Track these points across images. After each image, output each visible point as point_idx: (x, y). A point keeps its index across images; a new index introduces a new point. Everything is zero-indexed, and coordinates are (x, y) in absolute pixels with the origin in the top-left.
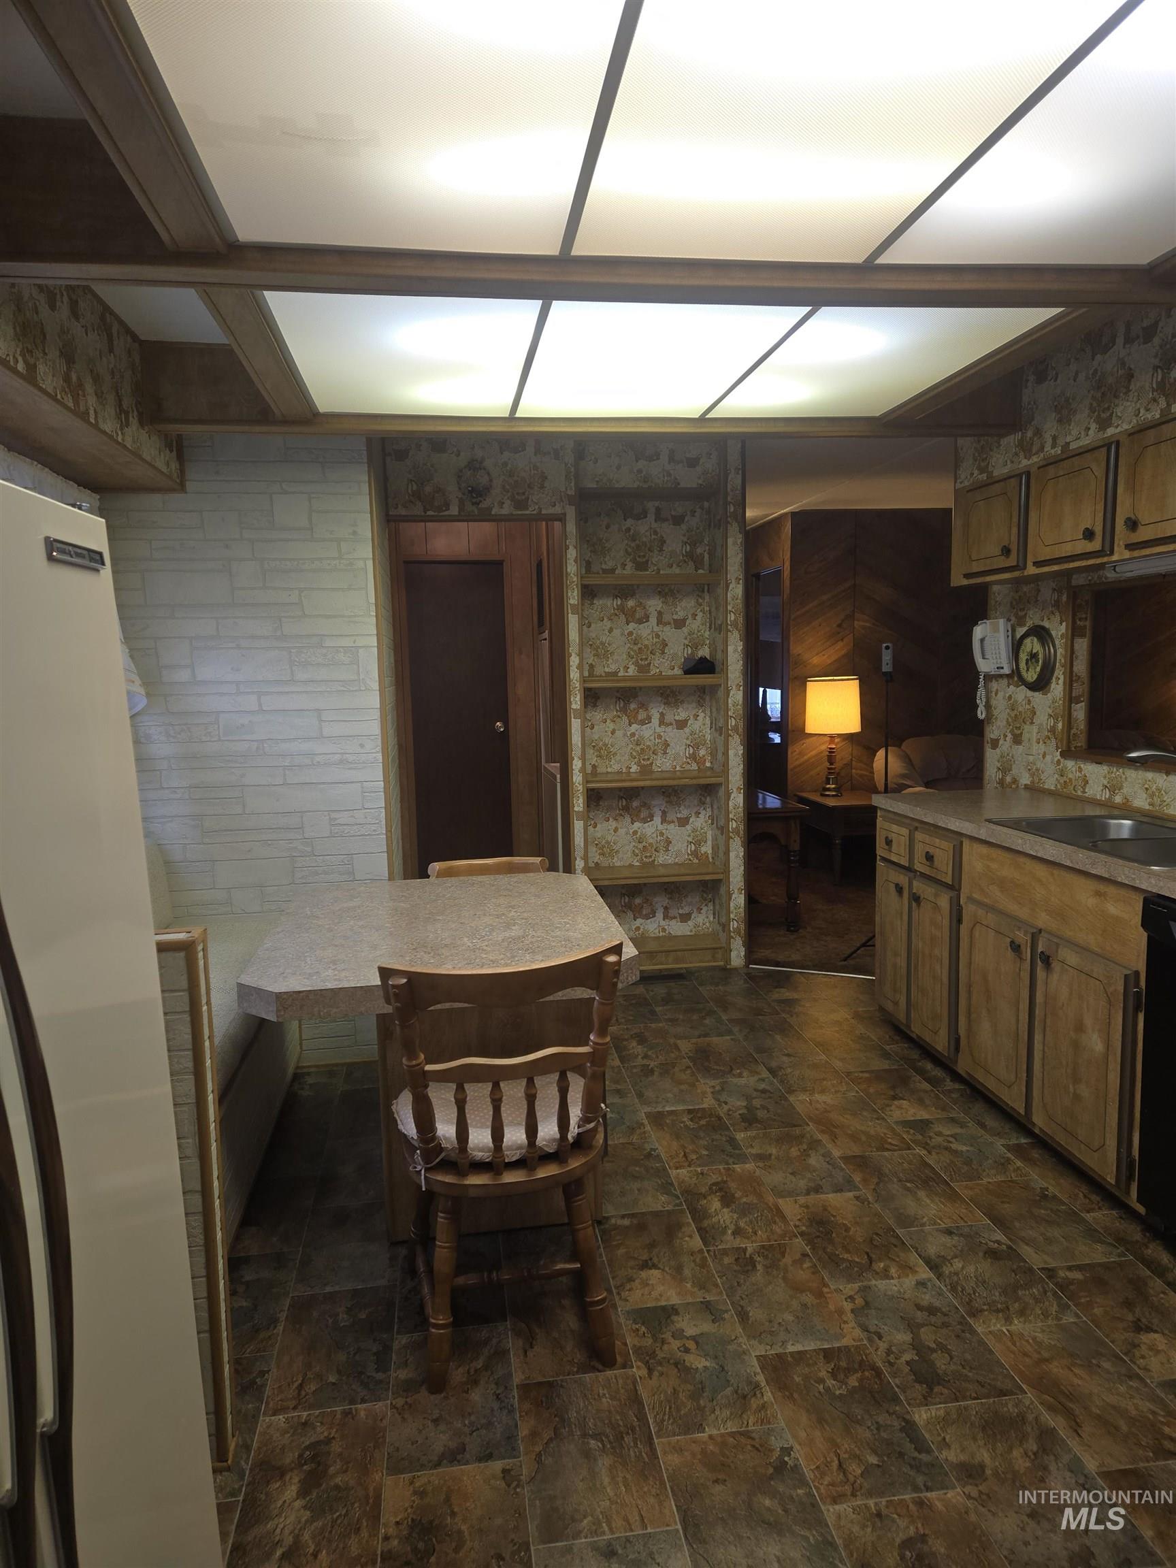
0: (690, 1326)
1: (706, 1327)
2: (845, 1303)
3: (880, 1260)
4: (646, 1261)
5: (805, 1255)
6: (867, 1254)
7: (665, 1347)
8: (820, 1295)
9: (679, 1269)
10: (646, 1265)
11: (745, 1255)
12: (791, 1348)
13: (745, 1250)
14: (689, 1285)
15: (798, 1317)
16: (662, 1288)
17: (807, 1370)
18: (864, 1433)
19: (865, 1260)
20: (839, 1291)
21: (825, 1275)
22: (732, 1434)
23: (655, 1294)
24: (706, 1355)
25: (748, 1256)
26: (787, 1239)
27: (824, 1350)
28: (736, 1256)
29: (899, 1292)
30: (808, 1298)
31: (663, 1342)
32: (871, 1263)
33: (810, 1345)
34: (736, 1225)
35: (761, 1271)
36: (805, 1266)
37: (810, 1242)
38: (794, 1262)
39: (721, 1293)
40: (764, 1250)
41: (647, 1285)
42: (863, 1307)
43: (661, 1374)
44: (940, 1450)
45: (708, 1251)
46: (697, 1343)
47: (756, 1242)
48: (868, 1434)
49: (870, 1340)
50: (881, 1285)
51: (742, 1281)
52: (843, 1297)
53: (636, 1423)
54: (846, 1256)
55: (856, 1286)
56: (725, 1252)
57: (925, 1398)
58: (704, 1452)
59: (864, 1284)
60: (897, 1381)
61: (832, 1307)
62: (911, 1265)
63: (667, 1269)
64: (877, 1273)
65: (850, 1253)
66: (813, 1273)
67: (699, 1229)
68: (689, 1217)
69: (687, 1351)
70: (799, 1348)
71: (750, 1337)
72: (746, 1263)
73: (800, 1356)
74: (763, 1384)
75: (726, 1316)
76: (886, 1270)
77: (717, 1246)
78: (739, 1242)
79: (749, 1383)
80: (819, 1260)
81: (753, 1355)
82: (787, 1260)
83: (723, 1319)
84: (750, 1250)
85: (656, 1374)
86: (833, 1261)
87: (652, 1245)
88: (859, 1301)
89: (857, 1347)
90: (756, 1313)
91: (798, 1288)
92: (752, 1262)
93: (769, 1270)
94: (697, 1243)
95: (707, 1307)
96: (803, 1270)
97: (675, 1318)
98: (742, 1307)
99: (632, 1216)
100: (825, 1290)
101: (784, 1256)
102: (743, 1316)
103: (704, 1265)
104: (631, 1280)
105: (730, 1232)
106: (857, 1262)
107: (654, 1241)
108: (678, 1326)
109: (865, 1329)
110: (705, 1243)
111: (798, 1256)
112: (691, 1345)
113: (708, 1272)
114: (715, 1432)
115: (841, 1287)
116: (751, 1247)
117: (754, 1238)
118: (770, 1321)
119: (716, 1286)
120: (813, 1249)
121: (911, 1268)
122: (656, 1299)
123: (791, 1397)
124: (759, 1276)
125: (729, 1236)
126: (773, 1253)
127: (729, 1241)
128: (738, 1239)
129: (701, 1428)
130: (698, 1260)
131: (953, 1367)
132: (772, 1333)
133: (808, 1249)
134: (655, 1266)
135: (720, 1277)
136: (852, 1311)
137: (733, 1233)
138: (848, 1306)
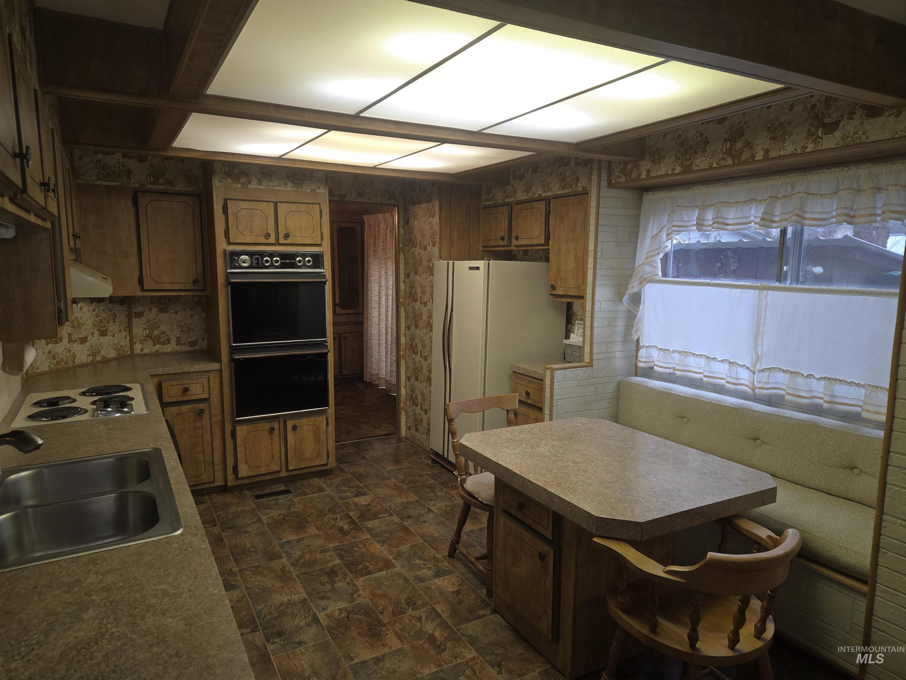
0: (426, 572)
1: (419, 573)
2: (362, 593)
3: (343, 618)
4: (458, 594)
5: (382, 613)
6: (349, 621)
7: (433, 564)
8: (374, 595)
9: (441, 593)
10: (458, 592)
11: (412, 607)
12: (384, 572)
13: (413, 610)
14: (433, 587)
15: (383, 584)
16: (445, 584)
17: (377, 566)
18: (358, 554)
19: (351, 616)
20: (365, 598)
21: (371, 604)
22: (400, 546)
23: (446, 581)
24: (416, 564)
25: (411, 607)
26: (392, 621)
27: (371, 574)
28: (416, 605)
29: (336, 603)
30: (379, 592)
31: (434, 565)
32: (348, 615)
33: (377, 575)
34: (421, 623)
35: (402, 601)
36: (381, 607)
37: (380, 621)
38: (387, 608)
39: (418, 587)
40: (402, 612)
41: (452, 584)
42: (354, 593)
43: (430, 556)
44: (333, 555)
45: (431, 605)
46: (421, 567)
47: (408, 615)
48: (356, 554)
49: (352, 581)
50: (344, 605)
51: (410, 594)
52: (362, 596)
53: (432, 544)
54: (360, 617)
55: (356, 602)
56: (423, 606)
57: (334, 567)
58: (408, 542)
59: (353, 604)
60: (343, 570)
61: (368, 590)
62: (327, 618)
63: (447, 593)
64: (346, 610)
65: (358, 619)
66: (377, 604)
67: (440, 616)
68: (449, 623)
69: (424, 564)
70: (381, 573)
71: (401, 573)
72: (411, 603)
73: (380, 570)
74: (393, 560)
75: (413, 579)
76: (341, 613)
77: (428, 609)
78: (417, 613)
79: (398, 560)
80: (374, 612)
81: (398, 568)
82: (390, 609)
83: (413, 577)
84: (410, 610)
85: (432, 556)
86: (367, 613)
87: (460, 602)
88: (355, 595)
89: (358, 578)
90: (401, 582)
91: (384, 596)
92: (408, 604)
93: (398, 601)
94: (439, 608)
95: (422, 580)
96: (382, 605)
97: (434, 574)
98: (407, 583)
99: (480, 617)
100: (371, 597)
101: (392, 610)
102: (406, 580)
103: (431, 598)
104: (460, 585)
105: (424, 618)
106: (355, 614)
107: (460, 605)
108: (431, 571)
109: (354, 585)
110: (434, 609)
111: (385, 612)
112: (423, 566)
113: (427, 595)
114: (406, 546)
115: (363, 600)
116: (410, 612)
117: (410, 617)
118: (394, 580)
119: (421, 590)
120: (378, 618)
121: (328, 617)
122: (445, 579)
123: (382, 558)
124: (403, 597)
125: (424, 615)
126: (398, 612)
127: (422, 612)
128: (418, 615)
129: (411, 546)
130: (434, 599)
131: (320, 578)
132: (393, 576)
133: (381, 617)
134: (452, 592)
135: (420, 594)
136: (359, 591)
137: (422, 618)
138: (361, 592)
